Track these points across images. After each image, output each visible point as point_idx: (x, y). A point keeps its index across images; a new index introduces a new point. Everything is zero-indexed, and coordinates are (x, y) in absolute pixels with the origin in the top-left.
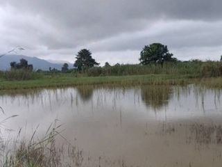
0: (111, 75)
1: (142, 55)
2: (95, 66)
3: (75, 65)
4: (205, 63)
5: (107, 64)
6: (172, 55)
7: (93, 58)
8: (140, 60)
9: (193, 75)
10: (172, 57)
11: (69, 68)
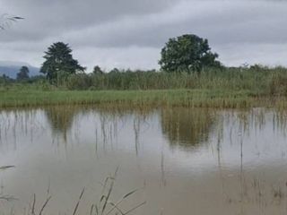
0: (109, 88)
1: (164, 56)
2: (78, 72)
3: (43, 70)
4: (272, 70)
5: (97, 69)
6: (216, 55)
7: (74, 58)
8: (160, 63)
9: (255, 93)
10: (216, 59)
11: (30, 75)
